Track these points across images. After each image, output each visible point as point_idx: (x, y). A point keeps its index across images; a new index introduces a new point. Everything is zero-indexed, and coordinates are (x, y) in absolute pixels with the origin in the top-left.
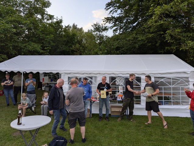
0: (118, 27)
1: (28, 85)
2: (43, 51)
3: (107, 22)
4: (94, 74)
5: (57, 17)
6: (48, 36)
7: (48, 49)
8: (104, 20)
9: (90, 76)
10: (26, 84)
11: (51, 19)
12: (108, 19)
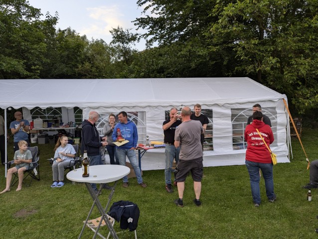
0: (157, 36)
1: (16, 133)
2: (28, 73)
3: (139, 26)
4: (140, 107)
5: (48, 13)
6: (35, 46)
7: (38, 69)
8: (136, 22)
9: (134, 110)
10: (13, 131)
11: (34, 16)
12: (143, 22)
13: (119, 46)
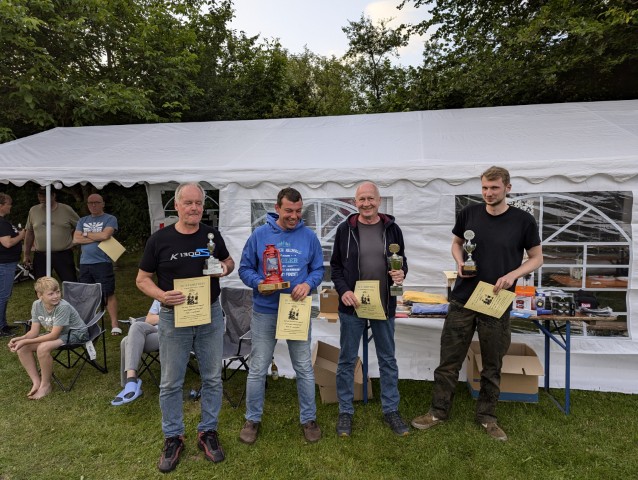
2: (157, 118)
13: (362, 61)
